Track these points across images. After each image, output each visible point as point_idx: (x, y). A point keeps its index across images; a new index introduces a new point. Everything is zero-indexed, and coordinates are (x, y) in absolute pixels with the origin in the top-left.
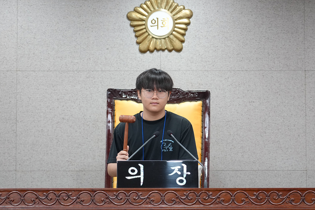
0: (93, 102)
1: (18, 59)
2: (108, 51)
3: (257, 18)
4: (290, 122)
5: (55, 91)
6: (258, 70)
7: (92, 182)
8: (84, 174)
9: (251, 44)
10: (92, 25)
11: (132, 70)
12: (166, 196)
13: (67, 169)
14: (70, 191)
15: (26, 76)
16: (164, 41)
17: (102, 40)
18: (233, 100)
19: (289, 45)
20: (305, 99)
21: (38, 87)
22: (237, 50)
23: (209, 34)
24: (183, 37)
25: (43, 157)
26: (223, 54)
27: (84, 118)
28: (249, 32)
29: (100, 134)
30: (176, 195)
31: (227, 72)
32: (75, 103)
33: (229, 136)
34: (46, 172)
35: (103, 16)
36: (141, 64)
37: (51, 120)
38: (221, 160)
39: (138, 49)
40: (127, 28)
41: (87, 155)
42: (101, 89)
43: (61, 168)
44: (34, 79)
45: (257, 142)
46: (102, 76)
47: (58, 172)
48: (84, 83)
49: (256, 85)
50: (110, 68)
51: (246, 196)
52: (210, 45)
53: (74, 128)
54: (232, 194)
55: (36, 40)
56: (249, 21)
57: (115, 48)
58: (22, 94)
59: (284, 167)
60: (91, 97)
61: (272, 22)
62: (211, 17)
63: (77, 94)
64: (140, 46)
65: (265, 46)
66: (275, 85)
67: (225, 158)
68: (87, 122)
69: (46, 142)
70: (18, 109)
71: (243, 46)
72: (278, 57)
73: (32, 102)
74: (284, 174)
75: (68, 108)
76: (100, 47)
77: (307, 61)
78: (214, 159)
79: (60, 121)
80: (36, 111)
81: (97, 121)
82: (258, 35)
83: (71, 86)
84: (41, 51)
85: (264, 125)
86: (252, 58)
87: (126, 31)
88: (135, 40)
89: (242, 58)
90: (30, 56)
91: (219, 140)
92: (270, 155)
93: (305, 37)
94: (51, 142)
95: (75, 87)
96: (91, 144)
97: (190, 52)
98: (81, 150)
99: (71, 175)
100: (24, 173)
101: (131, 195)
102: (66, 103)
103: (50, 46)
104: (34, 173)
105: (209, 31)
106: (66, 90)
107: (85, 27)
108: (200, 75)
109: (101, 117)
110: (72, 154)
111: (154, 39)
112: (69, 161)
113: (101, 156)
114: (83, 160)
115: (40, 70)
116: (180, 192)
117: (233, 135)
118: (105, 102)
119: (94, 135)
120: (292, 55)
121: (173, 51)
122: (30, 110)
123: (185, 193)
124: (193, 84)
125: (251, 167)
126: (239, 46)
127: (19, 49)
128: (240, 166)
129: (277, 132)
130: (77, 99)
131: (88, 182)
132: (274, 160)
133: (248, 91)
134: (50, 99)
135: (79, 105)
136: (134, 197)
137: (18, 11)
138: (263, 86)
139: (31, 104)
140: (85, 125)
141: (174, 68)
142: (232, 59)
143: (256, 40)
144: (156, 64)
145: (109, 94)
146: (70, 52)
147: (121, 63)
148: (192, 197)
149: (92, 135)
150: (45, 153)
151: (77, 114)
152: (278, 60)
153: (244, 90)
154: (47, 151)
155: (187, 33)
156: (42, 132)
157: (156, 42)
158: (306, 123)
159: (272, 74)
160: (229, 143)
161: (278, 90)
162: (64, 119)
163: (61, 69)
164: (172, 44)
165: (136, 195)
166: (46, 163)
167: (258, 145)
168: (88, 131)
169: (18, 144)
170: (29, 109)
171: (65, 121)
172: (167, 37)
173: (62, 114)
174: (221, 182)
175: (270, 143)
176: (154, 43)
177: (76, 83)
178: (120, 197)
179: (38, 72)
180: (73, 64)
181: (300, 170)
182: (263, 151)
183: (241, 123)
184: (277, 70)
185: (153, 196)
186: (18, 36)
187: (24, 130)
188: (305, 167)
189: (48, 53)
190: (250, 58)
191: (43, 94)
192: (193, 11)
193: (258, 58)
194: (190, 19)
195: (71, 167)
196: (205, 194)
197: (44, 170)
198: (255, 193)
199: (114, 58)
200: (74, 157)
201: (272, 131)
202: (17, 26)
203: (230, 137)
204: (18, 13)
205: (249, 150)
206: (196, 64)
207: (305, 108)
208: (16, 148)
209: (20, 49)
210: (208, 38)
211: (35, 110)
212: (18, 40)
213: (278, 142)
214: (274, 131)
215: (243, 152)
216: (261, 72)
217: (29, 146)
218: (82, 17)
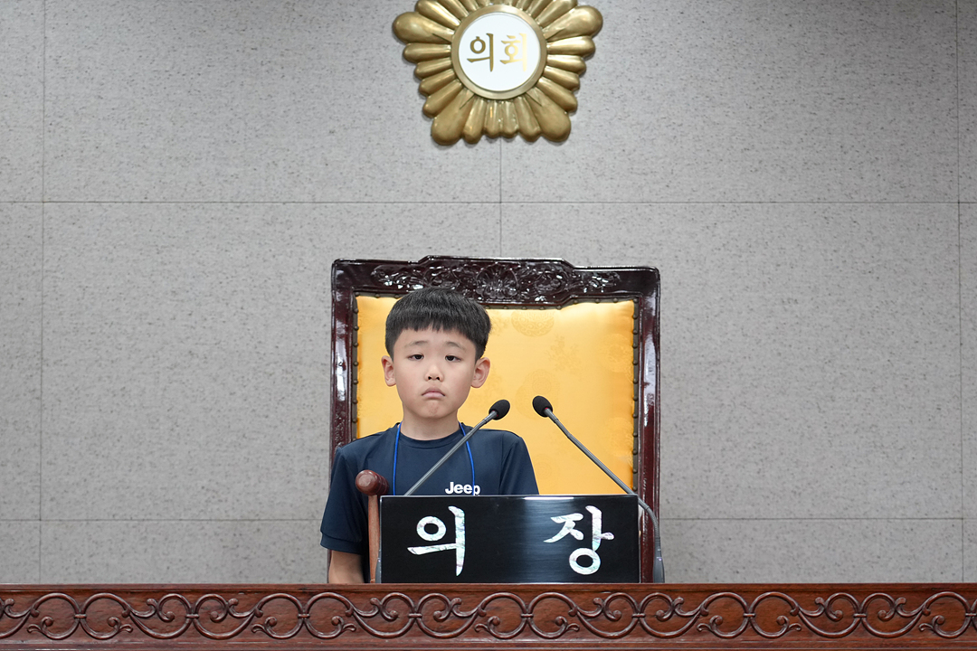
0: (284, 299)
1: (45, 164)
2: (334, 137)
3: (808, 34)
4: (912, 365)
5: (166, 267)
6: (808, 199)
7: (283, 555)
8: (258, 530)
9: (788, 119)
10: (282, 55)
11: (410, 198)
12: (536, 608)
13: (202, 513)
14: (233, 592)
15: (71, 217)
16: (510, 108)
17: (313, 104)
18: (731, 295)
19: (909, 122)
20: (959, 293)
21: (110, 253)
22: (742, 135)
23: (655, 87)
24: (572, 94)
25: (126, 475)
26: (697, 150)
27: (258, 353)
28: (780, 80)
29: (307, 404)
30: (570, 606)
31: (713, 207)
32: (227, 304)
33: (719, 409)
34: (136, 522)
35: (317, 29)
36: (438, 179)
37: (151, 359)
38: (693, 486)
39: (429, 133)
40: (393, 67)
41: (268, 469)
42: (312, 259)
43: (185, 510)
44: (98, 227)
45: (806, 428)
46: (315, 219)
47: (173, 522)
48: (258, 242)
49: (804, 249)
50: (339, 193)
51: (790, 607)
52: (658, 120)
53: (224, 384)
54: (745, 604)
55: (105, 103)
56: (781, 44)
57: (356, 128)
58: (58, 274)
59: (893, 506)
60: (279, 286)
61: (853, 48)
62: (662, 31)
63: (234, 274)
64: (436, 125)
65: (831, 124)
66: (863, 246)
67: (705, 480)
68: (267, 365)
69: (136, 429)
70: (48, 323)
71: (762, 124)
72: (873, 158)
73: (92, 301)
74: (892, 531)
75: (205, 319)
76: (306, 125)
77: (965, 170)
78: (668, 483)
79: (179, 361)
80: (104, 331)
81: (300, 363)
82: (810, 90)
83: (215, 249)
84: (119, 138)
85: (828, 374)
86: (790, 163)
87: (389, 74)
88: (419, 103)
89: (760, 162)
90: (84, 154)
91: (684, 421)
92: (849, 469)
93: (960, 96)
94: (152, 428)
95: (228, 253)
96: (279, 435)
97: (593, 141)
98: (249, 453)
99: (216, 534)
100: (67, 527)
101: (426, 604)
102: (199, 304)
103: (148, 122)
104: (99, 527)
105: (654, 75)
106: (199, 263)
107: (260, 62)
108: (626, 215)
109: (311, 348)
110: (220, 465)
111: (480, 102)
112: (208, 490)
113: (310, 473)
114: (255, 486)
115: (117, 200)
116: (583, 596)
117: (729, 405)
118: (323, 301)
119: (289, 405)
120: (918, 152)
121: (541, 140)
122: (86, 326)
123: (597, 600)
124: (604, 246)
125: (786, 507)
126: (750, 124)
127: (51, 134)
128: (753, 505)
129: (870, 397)
130: (235, 291)
131: (271, 557)
132: (860, 486)
133: (779, 265)
134: (150, 293)
135: (240, 310)
136: (436, 613)
137: (45, 10)
138: (825, 251)
139: (87, 308)
140: (261, 374)
141: (542, 194)
142: (725, 166)
143: (802, 105)
144: (484, 182)
145: (340, 276)
146: (213, 141)
147: (374, 178)
148: (619, 613)
149: (283, 405)
150: (132, 463)
151: (235, 341)
152: (874, 168)
153: (765, 263)
154: (138, 458)
155: (584, 81)
156: (123, 395)
157: (485, 110)
158: (962, 367)
159: (853, 213)
160: (717, 432)
161: (874, 265)
162: (192, 355)
163: (182, 196)
164: (536, 118)
165: (443, 604)
166: (136, 494)
167: (810, 439)
168: (270, 394)
169: (47, 433)
170: (83, 324)
171: (196, 361)
172: (520, 96)
173: (188, 338)
174: (691, 554)
175: (847, 432)
176: (479, 113)
177: (231, 241)
178: (391, 613)
179: (110, 206)
180: (221, 179)
181: (943, 516)
182: (824, 458)
183: (754, 368)
184: (869, 199)
185: (497, 608)
186: (47, 92)
187: (67, 390)
188: (958, 508)
189: (142, 145)
190: (784, 162)
191: (128, 277)
192: (603, 13)
193: (809, 164)
194: (593, 37)
195: (216, 507)
196: (661, 602)
197: (129, 518)
198: (820, 600)
199: (352, 161)
200: (226, 476)
201: (855, 395)
202: (44, 60)
203: (720, 412)
204: (48, 17)
205: (782, 454)
206: (614, 181)
207: (958, 322)
208: (41, 447)
209: (54, 131)
210: (652, 98)
211: (101, 326)
212: (48, 104)
213: (874, 429)
214: (859, 393)
215: (762, 460)
216: (820, 206)
217: (81, 441)
218: (251, 31)
